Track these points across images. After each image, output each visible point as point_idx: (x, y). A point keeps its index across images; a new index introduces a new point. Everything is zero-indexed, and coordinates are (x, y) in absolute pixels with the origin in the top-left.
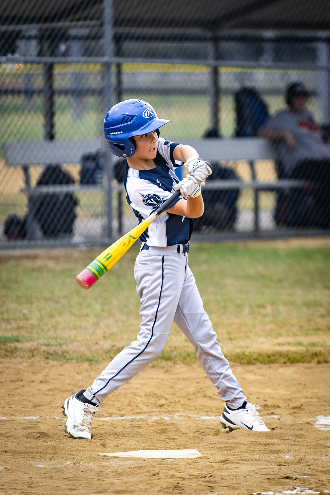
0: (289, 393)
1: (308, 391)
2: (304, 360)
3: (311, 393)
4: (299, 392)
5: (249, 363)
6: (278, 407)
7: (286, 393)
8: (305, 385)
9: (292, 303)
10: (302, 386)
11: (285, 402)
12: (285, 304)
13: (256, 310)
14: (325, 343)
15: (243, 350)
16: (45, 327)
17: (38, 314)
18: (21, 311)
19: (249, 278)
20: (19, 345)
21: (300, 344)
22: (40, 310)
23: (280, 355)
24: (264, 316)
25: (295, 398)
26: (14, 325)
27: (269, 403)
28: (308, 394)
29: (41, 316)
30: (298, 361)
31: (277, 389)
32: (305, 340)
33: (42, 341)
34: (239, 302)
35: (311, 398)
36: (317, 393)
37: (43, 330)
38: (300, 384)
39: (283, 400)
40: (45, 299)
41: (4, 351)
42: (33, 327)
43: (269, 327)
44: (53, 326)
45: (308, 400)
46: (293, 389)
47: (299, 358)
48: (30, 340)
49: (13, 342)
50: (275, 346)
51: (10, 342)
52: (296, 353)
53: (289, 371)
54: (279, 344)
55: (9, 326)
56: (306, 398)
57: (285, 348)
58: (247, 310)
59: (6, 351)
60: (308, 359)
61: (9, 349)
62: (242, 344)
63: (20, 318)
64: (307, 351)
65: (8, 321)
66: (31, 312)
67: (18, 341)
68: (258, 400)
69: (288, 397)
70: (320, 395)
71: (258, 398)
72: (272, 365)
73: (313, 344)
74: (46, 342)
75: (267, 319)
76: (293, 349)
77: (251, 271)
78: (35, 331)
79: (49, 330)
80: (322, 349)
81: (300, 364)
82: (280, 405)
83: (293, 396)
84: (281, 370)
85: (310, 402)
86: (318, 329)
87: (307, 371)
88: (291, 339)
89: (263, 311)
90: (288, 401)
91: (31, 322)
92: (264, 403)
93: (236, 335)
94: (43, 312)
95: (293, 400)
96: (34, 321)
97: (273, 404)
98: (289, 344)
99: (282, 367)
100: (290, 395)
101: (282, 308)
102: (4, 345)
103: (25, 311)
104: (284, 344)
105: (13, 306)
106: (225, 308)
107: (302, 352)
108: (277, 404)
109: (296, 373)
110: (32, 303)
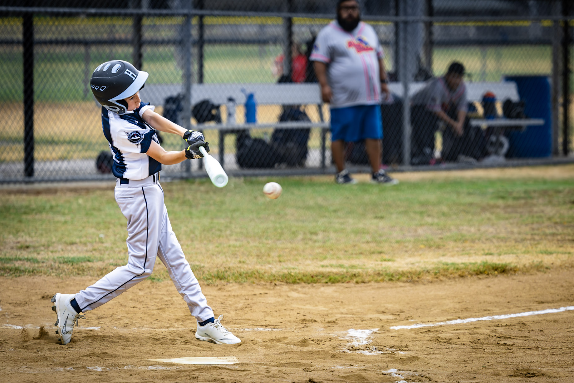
0: (327, 309)
1: (344, 308)
2: (343, 280)
3: (347, 310)
4: (336, 308)
5: (294, 283)
6: (315, 321)
7: (324, 309)
8: (342, 302)
9: (342, 231)
10: (340, 303)
11: (322, 317)
12: (336, 231)
13: (309, 236)
14: (364, 265)
15: (289, 271)
16: (117, 250)
17: (112, 238)
18: (98, 235)
19: (308, 208)
20: (90, 264)
21: (341, 266)
22: (115, 235)
23: (323, 275)
24: (315, 241)
25: (332, 314)
26: (89, 247)
27: (308, 317)
28: (344, 311)
29: (115, 240)
30: (338, 282)
31: (316, 306)
32: (346, 263)
33: (111, 261)
34: (294, 229)
35: (346, 314)
36: (351, 310)
37: (114, 252)
38: (338, 301)
39: (320, 315)
40: (122, 225)
41: (76, 270)
42: (106, 249)
43: (317, 251)
44: (124, 249)
45: (343, 316)
46: (331, 305)
47: (339, 279)
48: (102, 260)
49: (85, 262)
50: (319, 268)
51: (82, 262)
52: (336, 274)
53: (329, 290)
54: (323, 266)
55: (85, 248)
56: (342, 313)
57: (328, 270)
58: (300, 237)
59: (78, 269)
60: (348, 280)
61: (81, 268)
62: (290, 266)
63: (96, 242)
64: (347, 272)
65: (85, 244)
66: (107, 236)
67: (89, 261)
68: (299, 315)
69: (326, 313)
70: (354, 311)
71: (298, 313)
72: (315, 285)
73: (353, 267)
74: (114, 263)
75: (317, 244)
76: (335, 270)
77: (311, 203)
78: (107, 253)
79: (120, 252)
80: (359, 270)
81: (340, 284)
82: (316, 320)
83: (330, 312)
84: (322, 289)
85: (345, 317)
86: (361, 253)
87: (346, 290)
88: (334, 262)
89: (314, 237)
90: (325, 317)
91: (105, 245)
92: (303, 317)
93: (285, 258)
94: (118, 236)
95: (329, 316)
96: (108, 245)
97: (310, 319)
98: (331, 266)
99: (323, 286)
100: (327, 311)
101: (332, 235)
102: (77, 264)
103: (102, 236)
104: (327, 266)
105: (92, 231)
106: (282, 234)
107: (342, 273)
108: (314, 319)
109: (336, 291)
110: (109, 228)
